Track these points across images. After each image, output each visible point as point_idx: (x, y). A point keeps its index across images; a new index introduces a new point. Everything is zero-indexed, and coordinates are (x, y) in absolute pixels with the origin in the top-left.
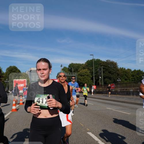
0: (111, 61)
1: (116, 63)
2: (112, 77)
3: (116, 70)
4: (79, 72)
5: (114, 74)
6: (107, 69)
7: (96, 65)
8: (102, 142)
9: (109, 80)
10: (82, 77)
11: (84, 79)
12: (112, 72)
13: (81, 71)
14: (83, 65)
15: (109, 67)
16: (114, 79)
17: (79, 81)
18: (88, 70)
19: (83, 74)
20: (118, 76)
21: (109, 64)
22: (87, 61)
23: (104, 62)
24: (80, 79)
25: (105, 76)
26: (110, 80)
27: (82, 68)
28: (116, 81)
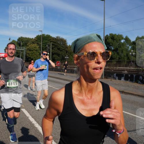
0: (61, 38)
1: (66, 40)
2: (60, 53)
3: (65, 47)
4: (28, 46)
5: (63, 51)
6: (57, 45)
7: (46, 40)
8: (32, 117)
9: (57, 56)
10: (30, 52)
11: (32, 54)
12: (61, 48)
13: (30, 46)
14: (33, 40)
15: (58, 44)
16: (63, 56)
17: (28, 56)
18: (37, 45)
19: (32, 49)
20: (66, 53)
21: (58, 41)
22: (37, 36)
23: (54, 39)
24: (28, 54)
25: (54, 52)
26: (59, 56)
27: (32, 42)
28: (64, 58)
